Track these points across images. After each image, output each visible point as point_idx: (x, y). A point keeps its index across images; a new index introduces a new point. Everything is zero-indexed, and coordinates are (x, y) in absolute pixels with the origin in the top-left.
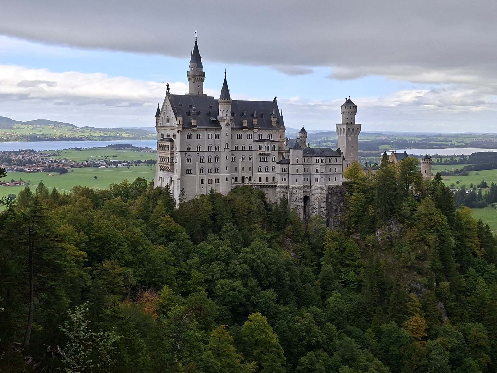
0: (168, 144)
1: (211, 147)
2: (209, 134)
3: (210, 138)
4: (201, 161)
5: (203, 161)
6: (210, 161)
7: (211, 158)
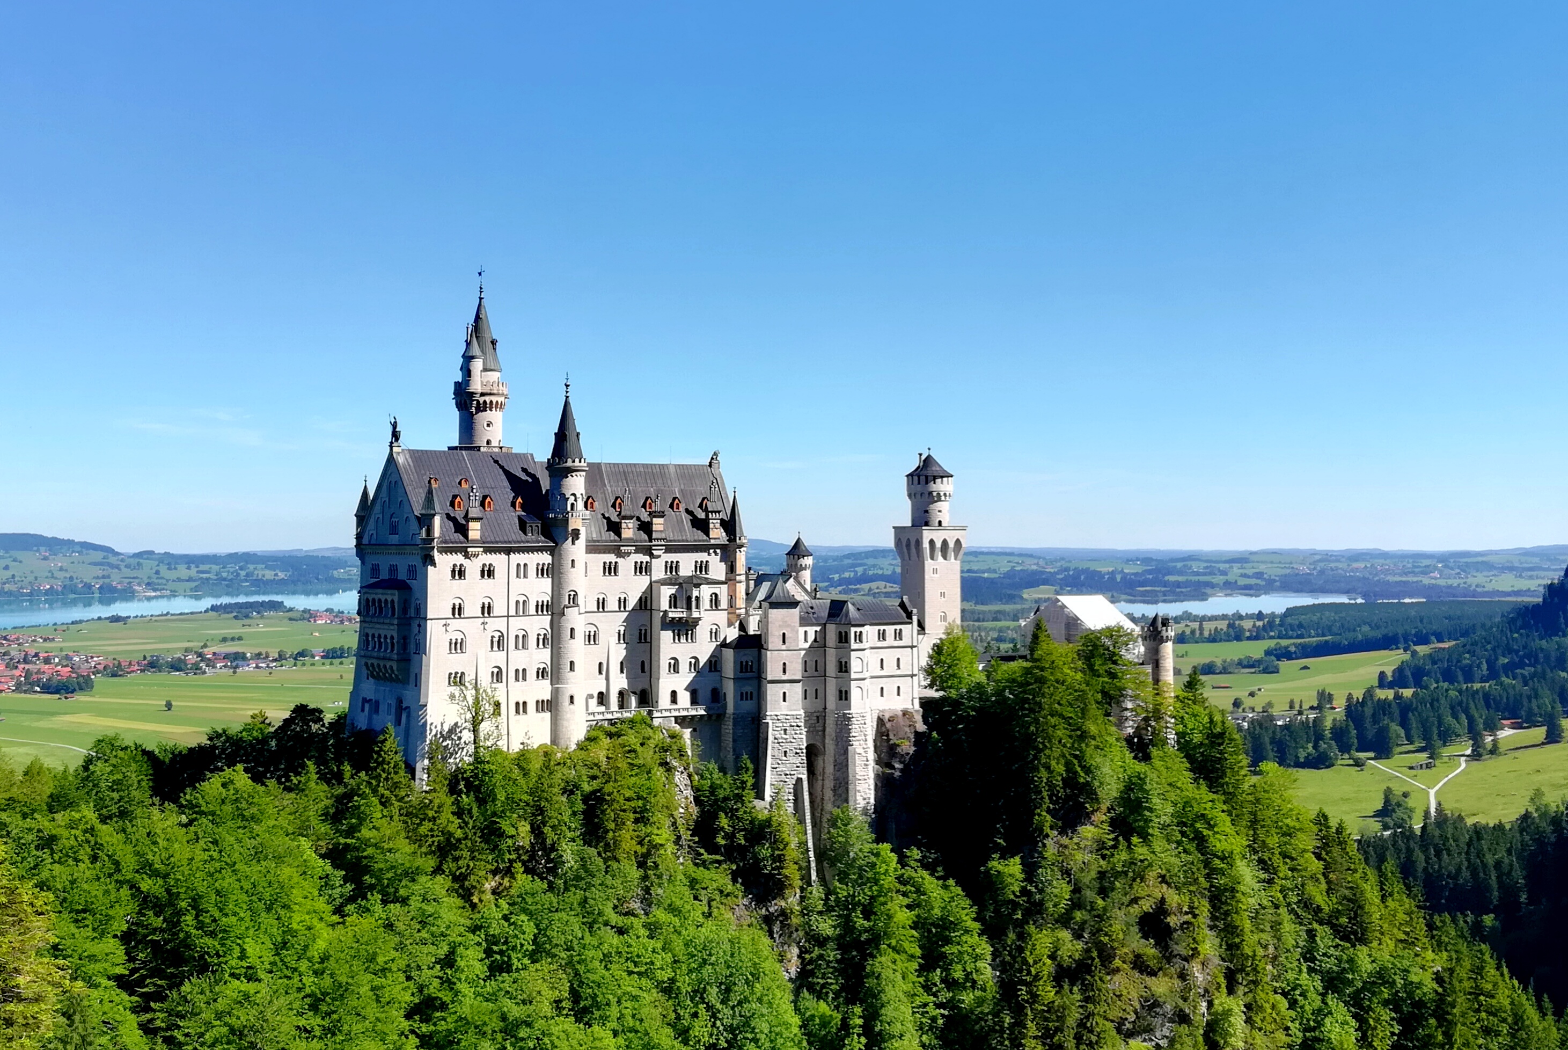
0: (393, 596)
2: (518, 565)
3: (521, 574)
4: (492, 647)
5: (499, 647)
6: (520, 646)
7: (524, 637)
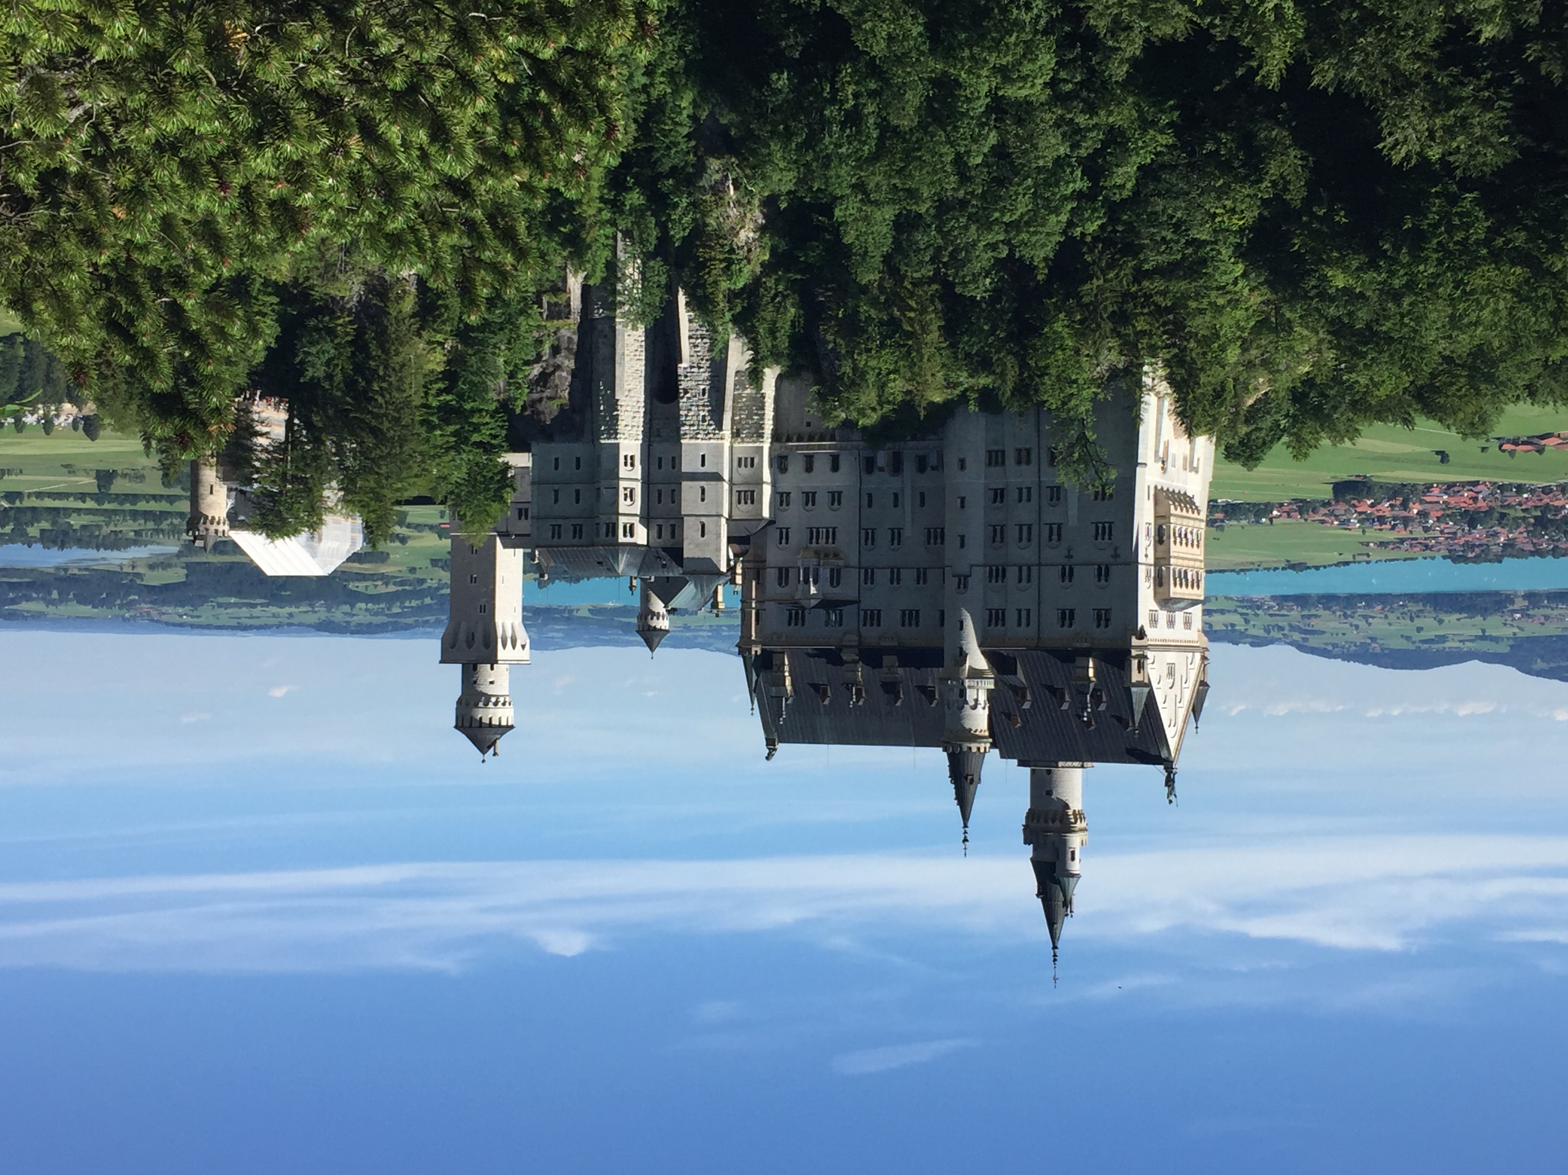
0: (1176, 591)
1: (1020, 581)
2: (1028, 625)
3: (1024, 614)
4: (1059, 528)
5: (1051, 529)
6: (1025, 529)
7: (1021, 540)
